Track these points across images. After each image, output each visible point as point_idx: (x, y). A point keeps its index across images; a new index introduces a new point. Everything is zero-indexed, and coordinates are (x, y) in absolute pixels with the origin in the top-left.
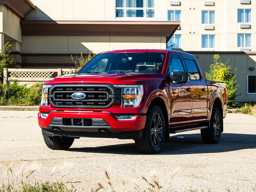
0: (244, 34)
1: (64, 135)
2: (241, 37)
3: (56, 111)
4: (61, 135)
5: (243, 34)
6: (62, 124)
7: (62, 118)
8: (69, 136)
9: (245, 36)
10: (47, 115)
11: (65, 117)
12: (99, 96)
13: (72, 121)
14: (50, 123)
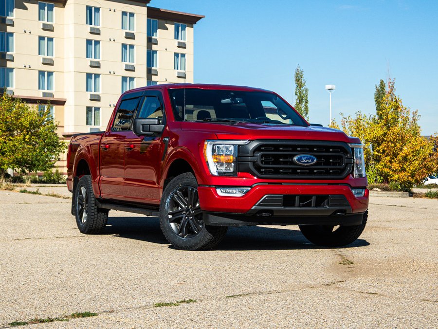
3: (267, 184)
7: (282, 196)
11: (287, 193)
12: (331, 161)
13: (297, 198)
14: (256, 205)
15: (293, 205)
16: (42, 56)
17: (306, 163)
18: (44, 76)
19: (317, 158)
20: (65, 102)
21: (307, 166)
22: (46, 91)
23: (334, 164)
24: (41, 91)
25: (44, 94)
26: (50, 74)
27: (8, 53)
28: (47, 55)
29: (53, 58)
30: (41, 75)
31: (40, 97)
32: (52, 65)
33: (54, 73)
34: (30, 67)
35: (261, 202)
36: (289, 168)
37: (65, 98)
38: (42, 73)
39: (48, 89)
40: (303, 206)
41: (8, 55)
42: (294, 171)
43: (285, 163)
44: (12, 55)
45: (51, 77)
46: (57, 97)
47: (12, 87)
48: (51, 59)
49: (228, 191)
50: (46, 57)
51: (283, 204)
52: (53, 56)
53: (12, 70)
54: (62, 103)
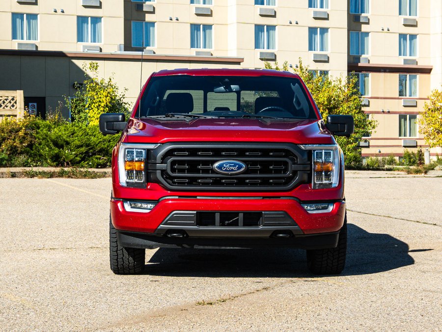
0: (25, 15)
1: (185, 245)
2: (18, 21)
3: (177, 197)
4: (178, 245)
5: (22, 15)
6: (195, 224)
7: (195, 212)
8: (196, 247)
9: (27, 18)
10: (150, 206)
11: (202, 209)
12: (271, 167)
13: (217, 216)
14: (163, 223)
15: (213, 224)
16: (403, 17)
17: (230, 171)
18: (406, 40)
19: (247, 165)
20: (431, 69)
21: (231, 175)
22: (408, 57)
23: (277, 171)
24: (402, 58)
25: (406, 61)
26: (413, 37)
27: (363, 15)
28: (410, 15)
29: (417, 18)
30: (402, 39)
31: (401, 65)
32: (416, 26)
33: (418, 36)
34: (388, 30)
35: (168, 220)
36: (210, 178)
37: (431, 65)
38: (402, 37)
39: (410, 55)
40: (229, 225)
41: (363, 17)
42: (217, 182)
43: (206, 171)
44: (367, 17)
45: (414, 40)
46: (421, 64)
47: (367, 54)
48: (415, 20)
49: (139, 205)
50: (408, 17)
51: (197, 222)
52: (416, 15)
53: (367, 34)
54: (427, 71)
